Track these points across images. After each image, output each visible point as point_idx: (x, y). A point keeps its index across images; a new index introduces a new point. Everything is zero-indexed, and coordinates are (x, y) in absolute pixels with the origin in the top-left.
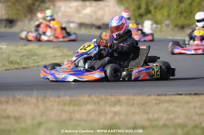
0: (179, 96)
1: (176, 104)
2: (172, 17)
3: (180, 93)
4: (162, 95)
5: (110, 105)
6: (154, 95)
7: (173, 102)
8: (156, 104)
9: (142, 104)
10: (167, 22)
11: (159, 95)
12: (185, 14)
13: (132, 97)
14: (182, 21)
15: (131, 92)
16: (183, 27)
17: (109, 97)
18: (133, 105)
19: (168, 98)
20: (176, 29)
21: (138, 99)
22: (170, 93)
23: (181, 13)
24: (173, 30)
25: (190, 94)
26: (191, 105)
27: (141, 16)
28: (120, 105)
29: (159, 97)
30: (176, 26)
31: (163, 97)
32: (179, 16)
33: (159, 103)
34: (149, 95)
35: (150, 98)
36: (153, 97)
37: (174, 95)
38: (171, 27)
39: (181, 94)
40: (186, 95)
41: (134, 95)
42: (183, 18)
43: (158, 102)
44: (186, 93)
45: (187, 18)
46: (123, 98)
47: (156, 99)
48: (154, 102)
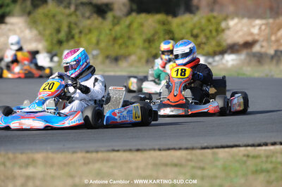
0: (115, 153)
1: (111, 164)
2: (102, 45)
3: (116, 149)
4: (92, 152)
5: (21, 167)
6: (81, 151)
7: (108, 160)
8: (85, 164)
9: (65, 165)
10: (95, 52)
11: (87, 152)
12: (121, 41)
13: (51, 155)
14: (116, 50)
15: (49, 148)
16: (116, 59)
17: (19, 156)
18: (52, 166)
19: (100, 155)
20: (107, 62)
21: (60, 157)
22: (102, 149)
23: (115, 39)
24: (103, 63)
25: (130, 150)
26: (133, 165)
27: (60, 43)
28: (35, 167)
29: (88, 155)
30: (107, 57)
31: (94, 155)
32: (111, 43)
33: (88, 163)
34: (74, 152)
35: (75, 156)
36: (79, 155)
37: (108, 151)
38: (100, 59)
39: (118, 151)
40: (125, 151)
41: (53, 152)
42: (117, 47)
43: (86, 161)
44: (125, 148)
45: (123, 47)
46: (39, 156)
47: (84, 158)
48: (82, 161)
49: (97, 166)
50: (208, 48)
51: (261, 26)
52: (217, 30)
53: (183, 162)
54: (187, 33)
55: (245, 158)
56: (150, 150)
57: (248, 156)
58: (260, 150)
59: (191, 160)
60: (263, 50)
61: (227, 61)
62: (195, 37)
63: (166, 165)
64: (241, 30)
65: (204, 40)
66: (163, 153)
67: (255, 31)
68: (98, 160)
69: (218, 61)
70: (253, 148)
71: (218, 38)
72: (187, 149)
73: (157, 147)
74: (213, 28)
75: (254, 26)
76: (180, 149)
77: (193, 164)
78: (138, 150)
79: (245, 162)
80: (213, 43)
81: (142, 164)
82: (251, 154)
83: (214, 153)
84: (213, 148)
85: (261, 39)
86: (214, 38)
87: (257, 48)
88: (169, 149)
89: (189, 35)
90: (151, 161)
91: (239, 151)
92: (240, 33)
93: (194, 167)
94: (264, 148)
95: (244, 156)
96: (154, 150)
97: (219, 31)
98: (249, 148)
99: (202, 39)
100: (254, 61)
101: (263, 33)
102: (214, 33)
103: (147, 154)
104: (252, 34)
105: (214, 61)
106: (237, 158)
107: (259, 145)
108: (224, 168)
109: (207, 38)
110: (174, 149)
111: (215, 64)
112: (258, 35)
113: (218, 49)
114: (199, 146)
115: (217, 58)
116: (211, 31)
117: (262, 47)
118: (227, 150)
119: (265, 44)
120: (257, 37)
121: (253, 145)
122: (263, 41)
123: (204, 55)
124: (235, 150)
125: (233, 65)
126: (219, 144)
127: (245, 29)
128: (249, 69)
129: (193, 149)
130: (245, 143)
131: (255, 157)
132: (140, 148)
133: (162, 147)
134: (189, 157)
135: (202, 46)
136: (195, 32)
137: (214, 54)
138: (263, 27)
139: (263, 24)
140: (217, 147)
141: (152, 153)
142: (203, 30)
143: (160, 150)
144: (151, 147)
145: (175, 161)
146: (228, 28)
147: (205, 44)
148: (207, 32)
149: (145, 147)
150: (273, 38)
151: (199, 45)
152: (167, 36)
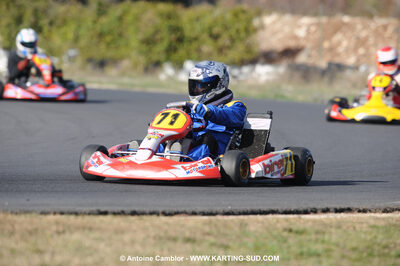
49: (76, 236)
50: (235, 54)
51: (309, 26)
52: (247, 30)
54: (203, 31)
56: (152, 213)
57: (290, 230)
60: (311, 62)
61: (259, 75)
62: (215, 37)
63: (174, 239)
65: (228, 43)
67: (301, 33)
68: (77, 228)
69: (247, 74)
71: (248, 41)
73: (160, 210)
74: (241, 26)
75: (299, 27)
78: (134, 213)
80: (241, 48)
81: (140, 236)
85: (309, 45)
86: (242, 40)
87: (302, 59)
88: (177, 213)
89: (205, 36)
90: (153, 234)
92: (280, 36)
96: (157, 214)
97: (249, 31)
99: (224, 40)
100: (297, 76)
101: (312, 37)
102: (243, 34)
103: (148, 220)
104: (296, 38)
105: (241, 73)
109: (233, 40)
111: (242, 78)
112: (306, 38)
113: (247, 57)
115: (246, 69)
116: (238, 31)
117: (309, 56)
119: (314, 53)
120: (302, 43)
125: (267, 82)
127: (287, 29)
128: (290, 88)
132: (137, 209)
133: (168, 210)
135: (224, 51)
136: (216, 30)
137: (242, 63)
138: (313, 29)
139: (312, 25)
141: (154, 217)
142: (226, 28)
143: (165, 214)
144: (152, 210)
146: (262, 27)
147: (229, 48)
148: (233, 32)
149: (147, 210)
150: (326, 45)
151: (221, 50)
152: (173, 36)
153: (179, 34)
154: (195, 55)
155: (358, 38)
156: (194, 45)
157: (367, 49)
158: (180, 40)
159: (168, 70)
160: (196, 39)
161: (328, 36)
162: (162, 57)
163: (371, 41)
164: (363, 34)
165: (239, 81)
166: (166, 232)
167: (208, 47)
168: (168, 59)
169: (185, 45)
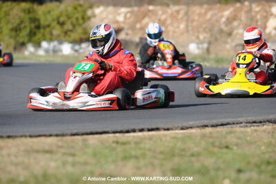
50: (75, 36)
51: (126, 14)
52: (83, 18)
53: (54, 148)
54: (53, 20)
55: (114, 145)
56: (21, 136)
57: (117, 143)
58: (129, 137)
59: (62, 147)
60: (128, 38)
62: (62, 24)
63: (37, 151)
64: (107, 18)
65: (70, 28)
66: (35, 140)
67: (121, 18)
69: (84, 49)
70: (121, 135)
71: (84, 26)
72: (57, 135)
73: (28, 134)
74: (79, 15)
75: (119, 14)
76: (51, 136)
77: (63, 150)
78: (9, 137)
79: (114, 149)
80: (80, 30)
81: (14, 150)
82: (120, 141)
83: (84, 140)
84: (83, 134)
85: (126, 27)
86: (80, 25)
87: (122, 36)
88: (39, 136)
89: (55, 24)
90: (22, 148)
91: (109, 137)
92: (106, 21)
93: (64, 154)
94: (132, 134)
95: (114, 142)
96: (26, 136)
97: (85, 19)
98: (118, 135)
99: (68, 26)
101: (128, 21)
102: (81, 21)
103: (19, 141)
104: (117, 22)
105: (81, 48)
106: (107, 144)
107: (128, 132)
108: (95, 155)
109: (74, 26)
110: (45, 136)
111: (81, 51)
112: (124, 22)
113: (84, 37)
114: (69, 132)
115: (84, 45)
116: (77, 19)
117: (127, 34)
118: (96, 136)
119: (130, 32)
120: (122, 25)
121: (121, 132)
122: (128, 29)
123: (70, 42)
124: (104, 136)
126: (89, 131)
127: (111, 17)
129: (63, 135)
130: (114, 129)
131: (124, 144)
132: (11, 134)
133: (32, 134)
134: (60, 144)
135: (69, 33)
136: (62, 19)
137: (81, 41)
138: (128, 15)
139: (128, 12)
140: (87, 134)
141: (23, 139)
142: (69, 17)
143: (31, 136)
144: (22, 134)
145: (47, 148)
146: (94, 16)
147: (71, 31)
148: (74, 20)
149: (19, 135)
150: (138, 26)
151: (66, 33)
152: (33, 25)
153: (37, 23)
154: (48, 37)
155: (160, 20)
156: (48, 30)
157: (166, 27)
158: (38, 27)
159: (30, 48)
160: (49, 26)
161: (139, 20)
162: (26, 39)
163: (169, 22)
164: (163, 17)
165: (79, 53)
166: (32, 147)
167: (57, 31)
168: (30, 41)
169: (42, 31)
